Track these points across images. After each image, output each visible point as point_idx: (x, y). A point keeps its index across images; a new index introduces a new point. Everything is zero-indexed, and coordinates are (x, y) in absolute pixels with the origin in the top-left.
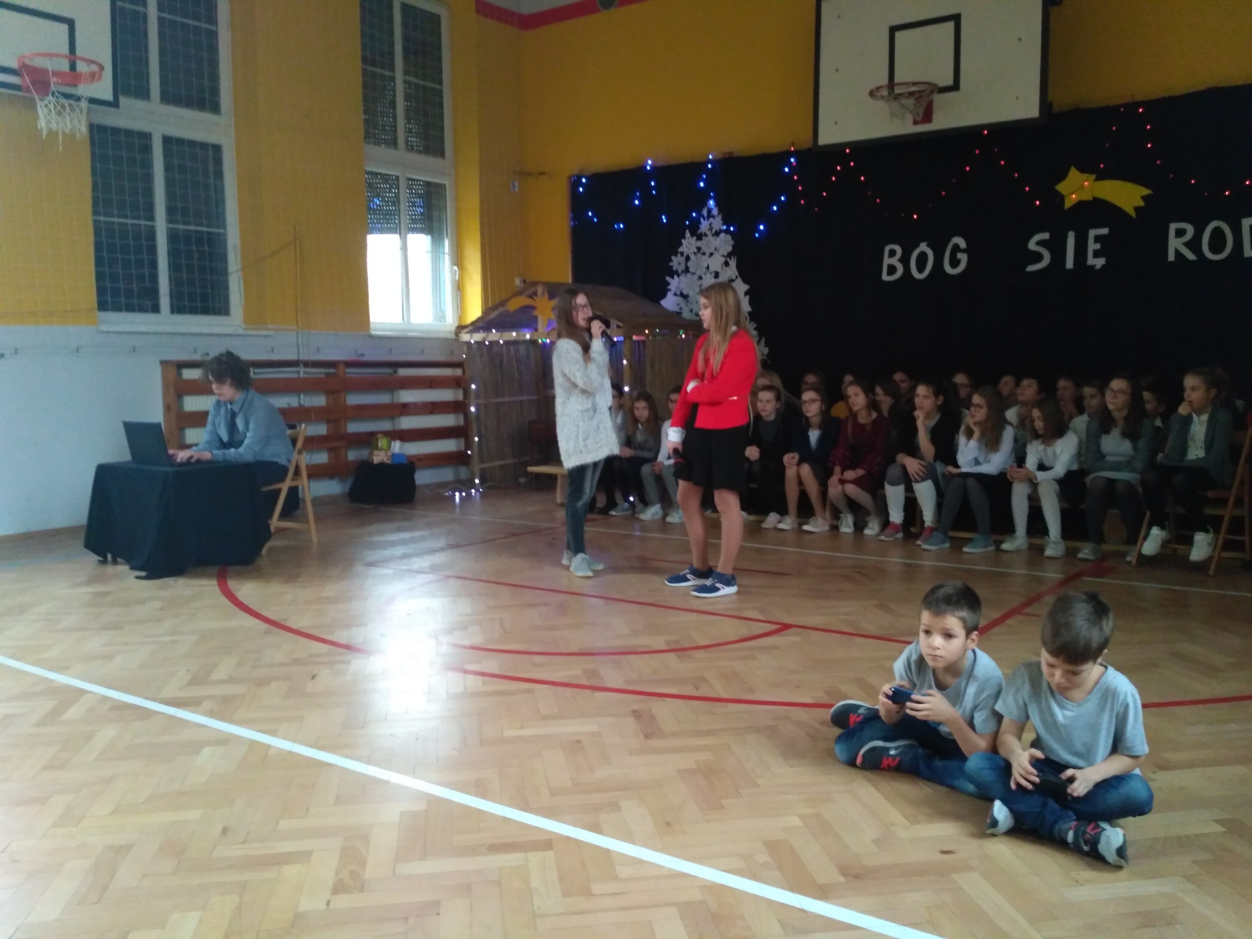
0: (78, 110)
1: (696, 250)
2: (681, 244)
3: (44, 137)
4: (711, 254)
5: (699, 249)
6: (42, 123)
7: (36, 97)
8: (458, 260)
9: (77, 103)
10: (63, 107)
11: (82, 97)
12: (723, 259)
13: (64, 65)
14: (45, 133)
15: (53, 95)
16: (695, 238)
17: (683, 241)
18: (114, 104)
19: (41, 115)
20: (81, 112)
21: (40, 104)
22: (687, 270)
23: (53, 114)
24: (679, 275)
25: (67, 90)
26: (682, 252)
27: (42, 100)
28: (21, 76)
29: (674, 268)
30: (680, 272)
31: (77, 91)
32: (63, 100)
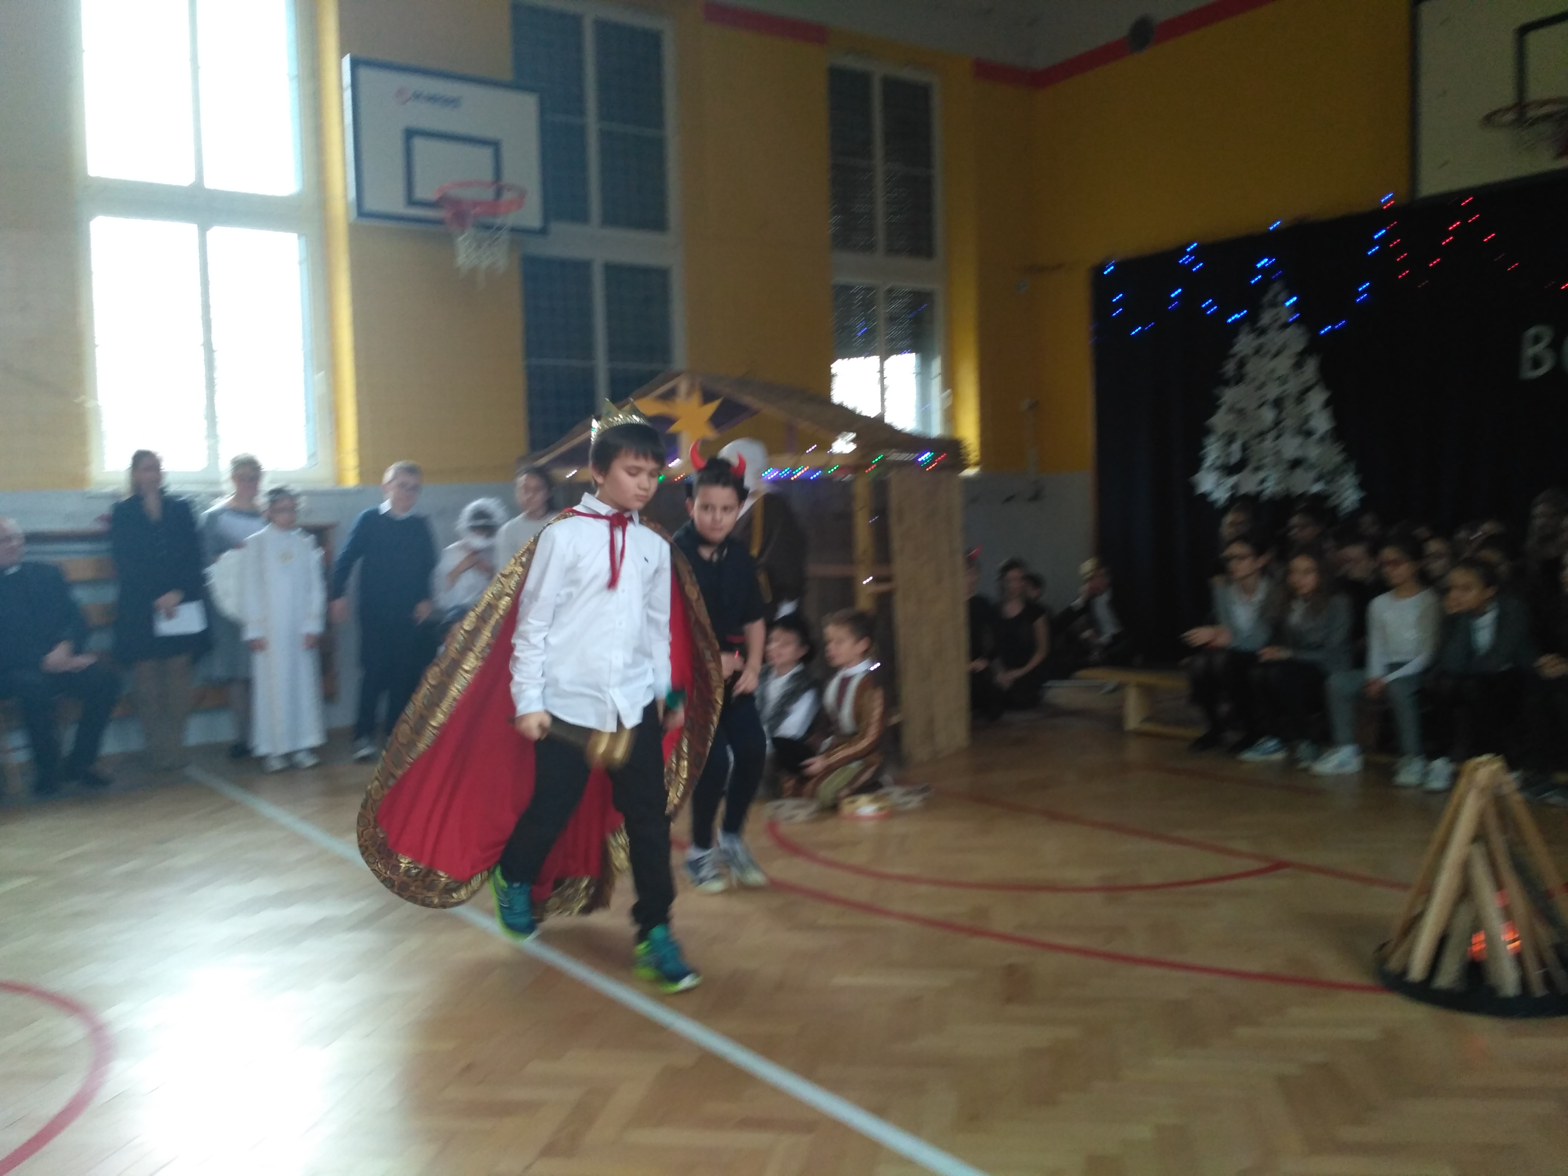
0: (498, 242)
1: (1254, 350)
2: (1234, 343)
3: (463, 275)
4: (1276, 355)
5: (1259, 348)
6: (461, 260)
7: (456, 230)
8: (950, 382)
9: (498, 234)
10: (483, 239)
11: (503, 226)
12: (1294, 360)
13: (488, 194)
14: (464, 271)
15: (472, 227)
16: (1253, 336)
17: (1236, 340)
18: (543, 231)
19: (460, 250)
20: (502, 244)
21: (459, 239)
22: (1241, 377)
23: (472, 248)
24: (1234, 385)
25: (489, 220)
26: (1236, 354)
27: (461, 234)
28: (442, 209)
29: (1227, 376)
30: (1234, 380)
31: (498, 221)
32: (482, 232)
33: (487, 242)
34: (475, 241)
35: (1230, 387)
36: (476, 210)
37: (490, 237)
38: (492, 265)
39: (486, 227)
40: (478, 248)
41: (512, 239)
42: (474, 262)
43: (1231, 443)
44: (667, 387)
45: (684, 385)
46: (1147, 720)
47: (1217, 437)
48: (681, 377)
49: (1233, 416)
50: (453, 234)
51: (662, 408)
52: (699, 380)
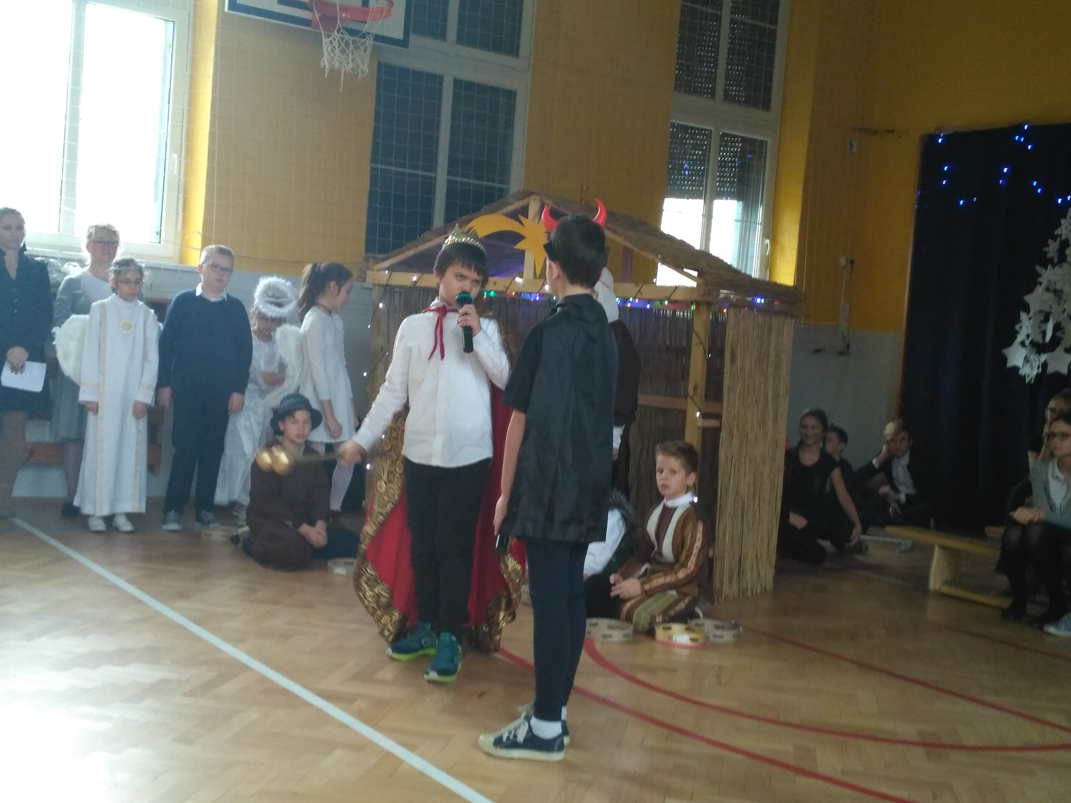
0: (362, 48)
3: (326, 76)
6: (325, 62)
7: (323, 32)
8: (772, 231)
9: (362, 40)
10: (347, 44)
11: (369, 34)
15: (338, 32)
18: (403, 43)
19: (325, 52)
20: (365, 50)
21: (325, 41)
22: (1062, 258)
23: (337, 51)
24: (1054, 266)
25: (354, 26)
26: (1061, 236)
27: (328, 36)
28: (311, 10)
29: (1049, 255)
30: (1056, 261)
31: (365, 28)
32: (347, 37)
33: (351, 46)
34: (339, 45)
35: (1050, 267)
36: (344, 15)
37: (354, 42)
38: (353, 69)
39: (353, 32)
40: (343, 51)
41: (375, 49)
42: (337, 65)
43: (1046, 320)
44: (518, 205)
45: (534, 207)
46: (949, 583)
47: (1031, 314)
48: (533, 197)
49: (1050, 295)
50: (319, 35)
51: (510, 225)
52: (548, 202)
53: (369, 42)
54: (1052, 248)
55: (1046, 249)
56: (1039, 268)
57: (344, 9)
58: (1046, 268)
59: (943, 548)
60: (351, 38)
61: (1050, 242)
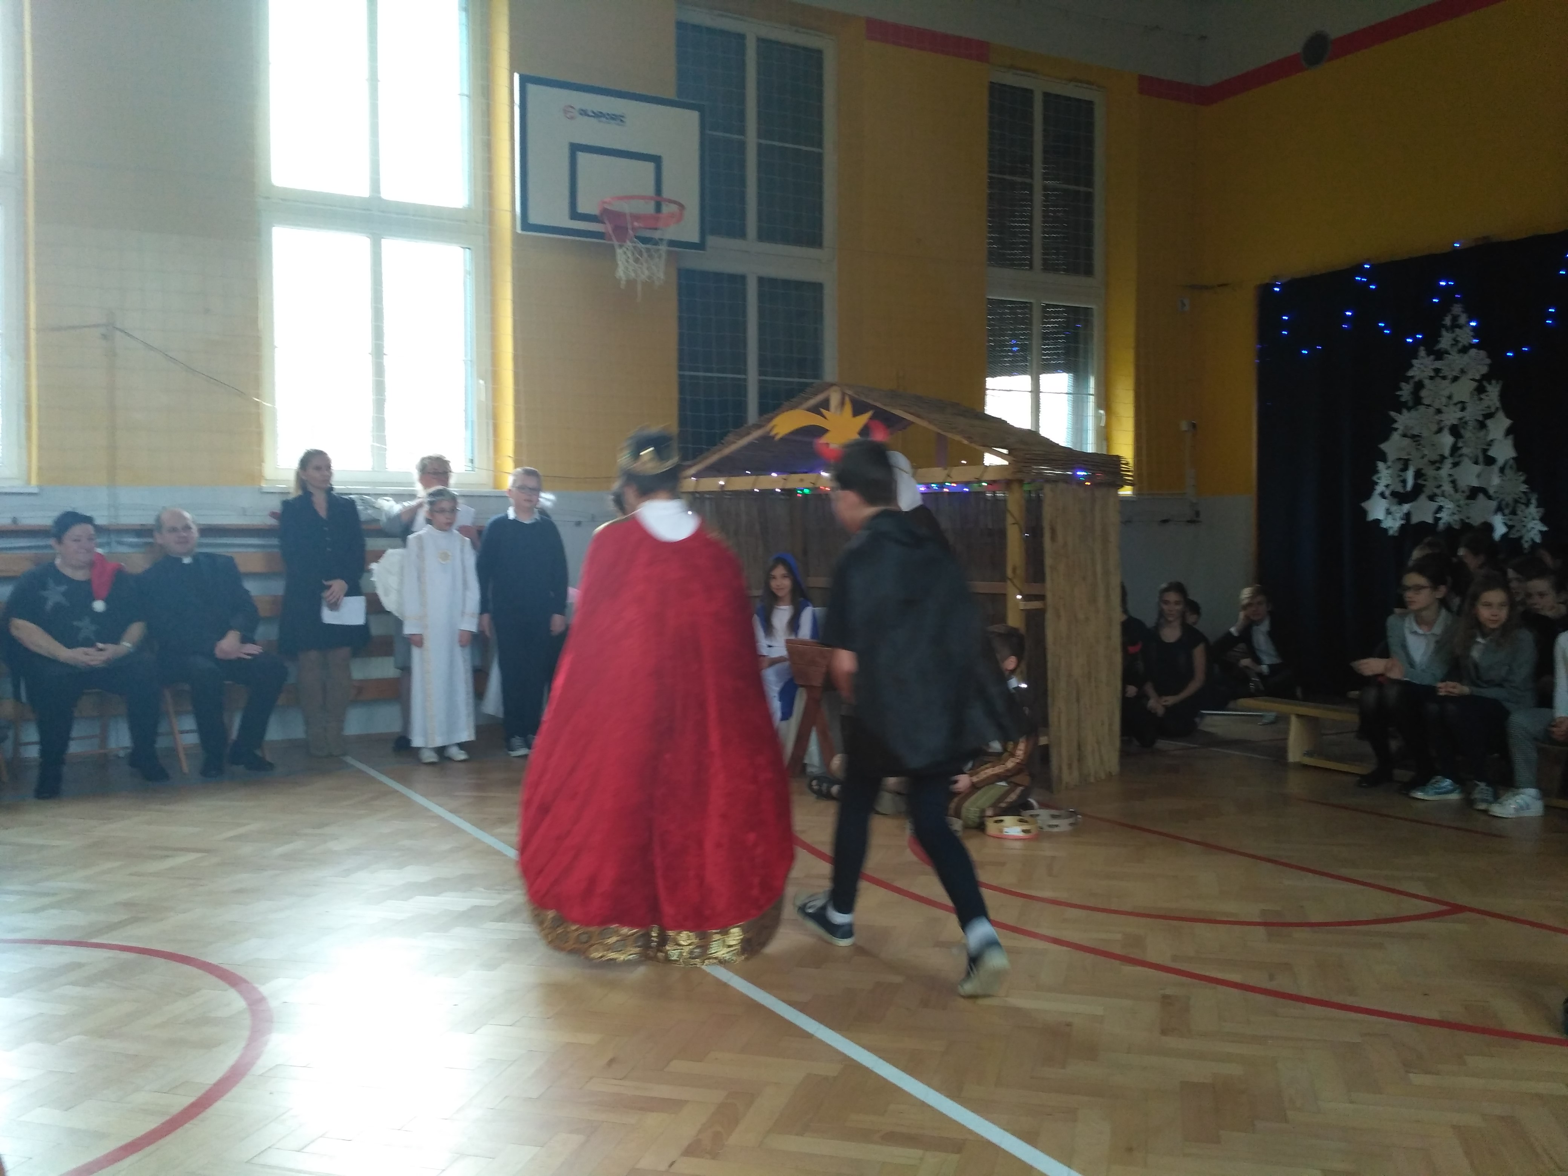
0: (656, 255)
1: (1432, 374)
2: (1411, 366)
3: (623, 287)
4: (1455, 379)
5: (1437, 371)
6: (620, 273)
7: (616, 243)
8: (1105, 402)
9: (656, 247)
11: (661, 240)
12: (1474, 384)
13: (649, 208)
14: (623, 283)
15: (631, 241)
16: (1432, 357)
17: (1414, 362)
18: (700, 246)
19: (620, 263)
20: (660, 257)
21: (619, 251)
22: (1417, 401)
23: (631, 261)
24: (1409, 409)
25: (648, 234)
26: (1412, 377)
27: (621, 246)
28: (603, 223)
29: (1403, 399)
30: (1410, 404)
31: (657, 235)
32: (640, 245)
33: (645, 255)
34: (633, 254)
35: (1405, 411)
36: (636, 224)
37: (648, 250)
38: (650, 278)
39: (645, 240)
40: (637, 261)
41: (669, 253)
42: (633, 275)
43: (1405, 469)
44: (820, 397)
45: (835, 398)
46: (1309, 754)
47: (1389, 463)
48: (835, 388)
49: (1407, 441)
50: (613, 246)
51: (813, 420)
52: (850, 392)
53: (663, 248)
54: (1405, 391)
55: (1398, 393)
56: (1393, 414)
57: (636, 217)
58: (1400, 412)
59: (1299, 716)
60: (643, 246)
61: (1403, 385)
